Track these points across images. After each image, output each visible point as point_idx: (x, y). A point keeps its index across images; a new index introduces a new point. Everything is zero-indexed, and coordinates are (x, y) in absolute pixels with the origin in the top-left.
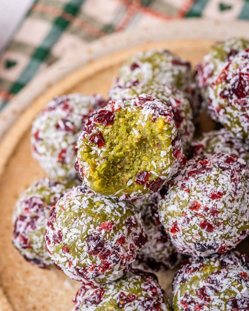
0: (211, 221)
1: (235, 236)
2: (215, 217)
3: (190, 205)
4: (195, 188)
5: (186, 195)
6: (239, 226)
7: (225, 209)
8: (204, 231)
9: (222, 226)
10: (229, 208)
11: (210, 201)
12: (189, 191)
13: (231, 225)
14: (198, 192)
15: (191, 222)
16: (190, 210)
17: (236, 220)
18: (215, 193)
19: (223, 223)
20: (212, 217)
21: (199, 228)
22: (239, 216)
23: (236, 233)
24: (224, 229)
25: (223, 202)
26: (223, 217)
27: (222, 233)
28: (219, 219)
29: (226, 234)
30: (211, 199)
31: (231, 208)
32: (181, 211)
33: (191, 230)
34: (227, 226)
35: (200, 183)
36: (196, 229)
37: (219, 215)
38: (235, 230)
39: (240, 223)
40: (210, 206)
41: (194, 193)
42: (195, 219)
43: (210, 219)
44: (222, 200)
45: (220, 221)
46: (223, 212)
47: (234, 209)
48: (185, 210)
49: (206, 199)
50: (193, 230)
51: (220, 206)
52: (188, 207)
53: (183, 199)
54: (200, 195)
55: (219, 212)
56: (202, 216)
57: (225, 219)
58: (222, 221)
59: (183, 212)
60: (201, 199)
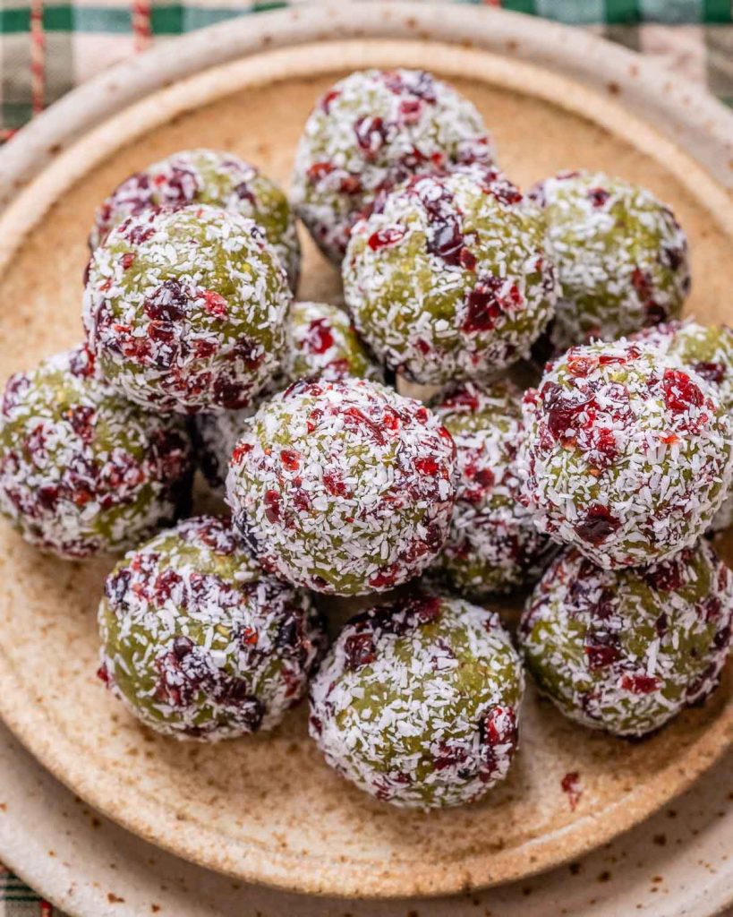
0: (285, 506)
1: (300, 569)
2: (296, 509)
3: (288, 448)
4: (323, 437)
5: (302, 431)
6: (320, 565)
7: (321, 517)
8: (263, 507)
9: (291, 532)
10: (330, 523)
11: (317, 479)
12: (311, 429)
13: (308, 548)
14: (320, 447)
15: (263, 472)
16: (279, 457)
17: (324, 551)
18: (336, 479)
19: (298, 530)
20: (292, 503)
21: (262, 493)
22: (335, 552)
23: (304, 568)
24: (293, 540)
25: (332, 505)
26: (306, 522)
27: (283, 542)
28: (298, 517)
29: (287, 551)
30: (321, 479)
31: (332, 528)
32: (270, 443)
33: (253, 483)
34: (300, 543)
35: (339, 441)
36: (259, 490)
37: (303, 514)
38: (307, 562)
39: (325, 561)
40: (307, 486)
41: (313, 442)
42: (271, 476)
43: (286, 503)
44: (332, 499)
45: (297, 523)
46: (315, 516)
47: (336, 533)
48: (275, 446)
49: (315, 470)
50: (255, 486)
51: (320, 504)
52: (283, 448)
53: (291, 430)
54: (315, 453)
55: (308, 510)
56: (281, 484)
57: (306, 529)
58: (299, 527)
59: (271, 447)
60: (309, 461)
